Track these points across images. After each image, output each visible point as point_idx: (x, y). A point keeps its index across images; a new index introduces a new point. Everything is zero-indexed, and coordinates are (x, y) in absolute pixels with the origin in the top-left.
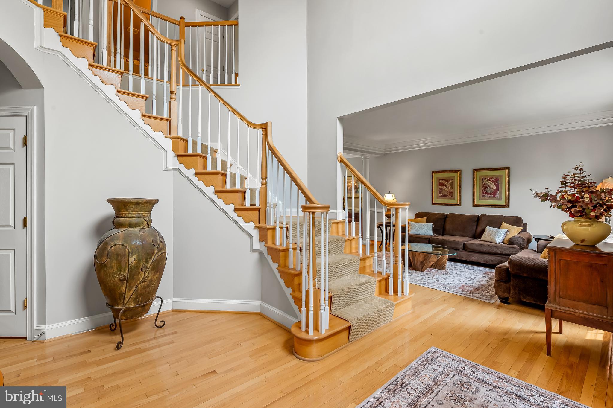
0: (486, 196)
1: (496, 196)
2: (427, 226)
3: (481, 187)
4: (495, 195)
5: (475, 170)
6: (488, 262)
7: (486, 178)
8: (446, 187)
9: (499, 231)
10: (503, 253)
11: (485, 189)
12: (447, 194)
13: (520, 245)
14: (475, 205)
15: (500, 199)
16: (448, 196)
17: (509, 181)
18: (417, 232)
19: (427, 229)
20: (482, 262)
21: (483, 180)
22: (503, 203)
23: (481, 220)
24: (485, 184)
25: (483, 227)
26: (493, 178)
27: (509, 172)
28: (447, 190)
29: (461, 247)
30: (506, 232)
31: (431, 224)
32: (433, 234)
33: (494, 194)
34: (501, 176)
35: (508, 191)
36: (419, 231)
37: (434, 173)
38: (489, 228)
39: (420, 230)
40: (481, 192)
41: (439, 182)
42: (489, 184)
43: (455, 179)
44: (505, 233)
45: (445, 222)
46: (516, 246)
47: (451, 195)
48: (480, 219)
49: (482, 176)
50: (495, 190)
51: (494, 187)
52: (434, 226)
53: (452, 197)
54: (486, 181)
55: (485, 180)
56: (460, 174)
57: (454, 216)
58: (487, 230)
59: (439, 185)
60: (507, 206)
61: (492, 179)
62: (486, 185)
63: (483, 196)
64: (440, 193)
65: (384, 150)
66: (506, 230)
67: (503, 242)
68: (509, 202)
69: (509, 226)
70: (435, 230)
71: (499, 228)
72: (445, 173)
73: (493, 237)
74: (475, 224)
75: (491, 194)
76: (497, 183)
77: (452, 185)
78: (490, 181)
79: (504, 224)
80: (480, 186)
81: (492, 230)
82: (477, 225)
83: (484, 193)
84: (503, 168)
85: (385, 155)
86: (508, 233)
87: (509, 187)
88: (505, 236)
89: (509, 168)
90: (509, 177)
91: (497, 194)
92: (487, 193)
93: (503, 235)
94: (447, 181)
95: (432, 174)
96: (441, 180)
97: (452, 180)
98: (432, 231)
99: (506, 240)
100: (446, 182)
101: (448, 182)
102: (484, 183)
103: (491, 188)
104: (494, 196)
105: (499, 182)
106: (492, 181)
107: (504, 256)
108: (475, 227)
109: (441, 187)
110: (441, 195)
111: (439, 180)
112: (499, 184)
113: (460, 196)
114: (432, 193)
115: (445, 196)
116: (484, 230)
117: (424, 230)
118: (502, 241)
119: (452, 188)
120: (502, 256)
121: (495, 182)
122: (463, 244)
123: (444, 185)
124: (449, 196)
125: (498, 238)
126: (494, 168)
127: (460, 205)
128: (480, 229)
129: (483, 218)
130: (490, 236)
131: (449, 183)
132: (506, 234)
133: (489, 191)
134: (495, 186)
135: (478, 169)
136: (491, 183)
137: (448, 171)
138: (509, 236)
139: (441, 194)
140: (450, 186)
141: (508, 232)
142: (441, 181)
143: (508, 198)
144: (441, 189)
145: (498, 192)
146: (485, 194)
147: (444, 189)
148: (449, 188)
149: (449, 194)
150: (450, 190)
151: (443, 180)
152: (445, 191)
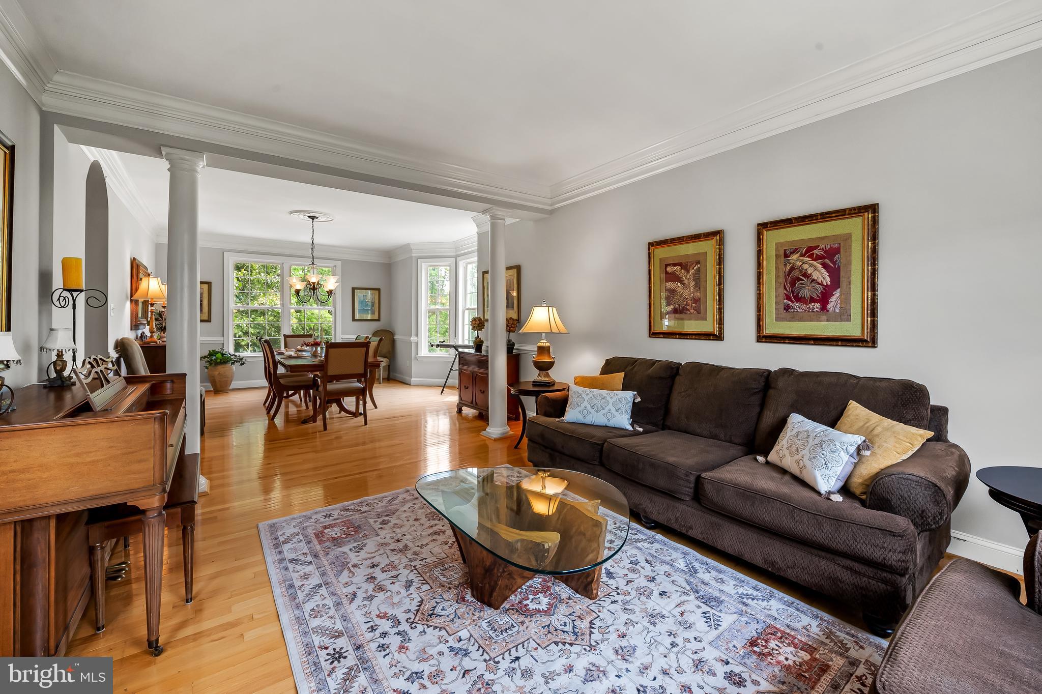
0: (797, 305)
1: (829, 306)
2: (615, 399)
3: (782, 280)
4: (827, 303)
5: (763, 226)
6: (779, 569)
7: (796, 249)
8: (684, 284)
9: (832, 441)
10: (842, 547)
11: (793, 284)
12: (687, 304)
13: (922, 514)
14: (762, 338)
15: (844, 315)
16: (689, 310)
17: (875, 251)
18: (585, 417)
19: (613, 410)
20: (758, 561)
21: (786, 256)
22: (853, 329)
23: (774, 388)
24: (792, 269)
25: (780, 413)
26: (818, 246)
27: (875, 221)
28: (687, 292)
29: (687, 490)
30: (859, 450)
31: (629, 395)
32: (632, 425)
33: (824, 299)
34: (848, 237)
35: (874, 288)
36: (590, 413)
37: (653, 246)
38: (796, 420)
39: (592, 410)
40: (782, 296)
41: (667, 273)
42: (806, 266)
43: (705, 259)
44: (852, 449)
45: (671, 388)
46: (901, 522)
47: (697, 308)
48: (773, 385)
49: (782, 244)
50: (827, 286)
51: (822, 276)
52: (638, 400)
53: (699, 313)
54: (798, 260)
55: (795, 257)
56: (721, 243)
57: (697, 369)
58: (789, 429)
59: (667, 281)
60: (870, 341)
61: (816, 252)
62: (796, 273)
63: (787, 308)
64: (668, 302)
65: (549, 201)
66: (859, 439)
67: (845, 490)
68: (874, 326)
69: (875, 417)
70: (637, 413)
71: (833, 424)
72: (680, 243)
73: (808, 463)
74: (756, 400)
75: (812, 300)
76: (834, 263)
77: (699, 280)
78: (811, 256)
79: (855, 410)
80: (777, 277)
81: (807, 431)
82: (763, 405)
83: (788, 298)
84: (854, 209)
85: (551, 212)
86: (867, 453)
87: (874, 273)
88: (856, 465)
89: (873, 208)
90: (874, 237)
91: (833, 299)
92: (798, 299)
93: (846, 458)
94: (685, 267)
95: (649, 249)
96: (669, 265)
97: (698, 262)
98: (628, 416)
99: (857, 480)
100: (683, 271)
101: (688, 271)
102: (789, 267)
103: (813, 280)
104: (824, 308)
105: (840, 258)
106: (817, 258)
107: (849, 563)
108: (757, 410)
109: (670, 285)
110: (671, 308)
111: (667, 265)
112: (839, 267)
113: (721, 311)
114: (650, 304)
115: (680, 311)
116: (781, 424)
117: (603, 412)
118: (840, 484)
119: (698, 286)
120: (837, 558)
121: (827, 261)
122: (692, 479)
123: (679, 279)
124: (692, 311)
125: (826, 472)
126: (822, 214)
127: (719, 337)
128: (768, 419)
129: (781, 383)
130: (797, 457)
131: (692, 271)
132: (858, 454)
133: (806, 291)
134: (826, 274)
135: (771, 223)
136: (811, 265)
137: (687, 237)
138: (874, 464)
139: (671, 305)
140: (694, 281)
141: (868, 448)
142: (669, 269)
143: (874, 313)
144: (671, 291)
145: (837, 294)
146: (793, 302)
147: (679, 290)
148: (692, 288)
149: (692, 306)
150: (693, 292)
151: (675, 265)
152: (681, 295)
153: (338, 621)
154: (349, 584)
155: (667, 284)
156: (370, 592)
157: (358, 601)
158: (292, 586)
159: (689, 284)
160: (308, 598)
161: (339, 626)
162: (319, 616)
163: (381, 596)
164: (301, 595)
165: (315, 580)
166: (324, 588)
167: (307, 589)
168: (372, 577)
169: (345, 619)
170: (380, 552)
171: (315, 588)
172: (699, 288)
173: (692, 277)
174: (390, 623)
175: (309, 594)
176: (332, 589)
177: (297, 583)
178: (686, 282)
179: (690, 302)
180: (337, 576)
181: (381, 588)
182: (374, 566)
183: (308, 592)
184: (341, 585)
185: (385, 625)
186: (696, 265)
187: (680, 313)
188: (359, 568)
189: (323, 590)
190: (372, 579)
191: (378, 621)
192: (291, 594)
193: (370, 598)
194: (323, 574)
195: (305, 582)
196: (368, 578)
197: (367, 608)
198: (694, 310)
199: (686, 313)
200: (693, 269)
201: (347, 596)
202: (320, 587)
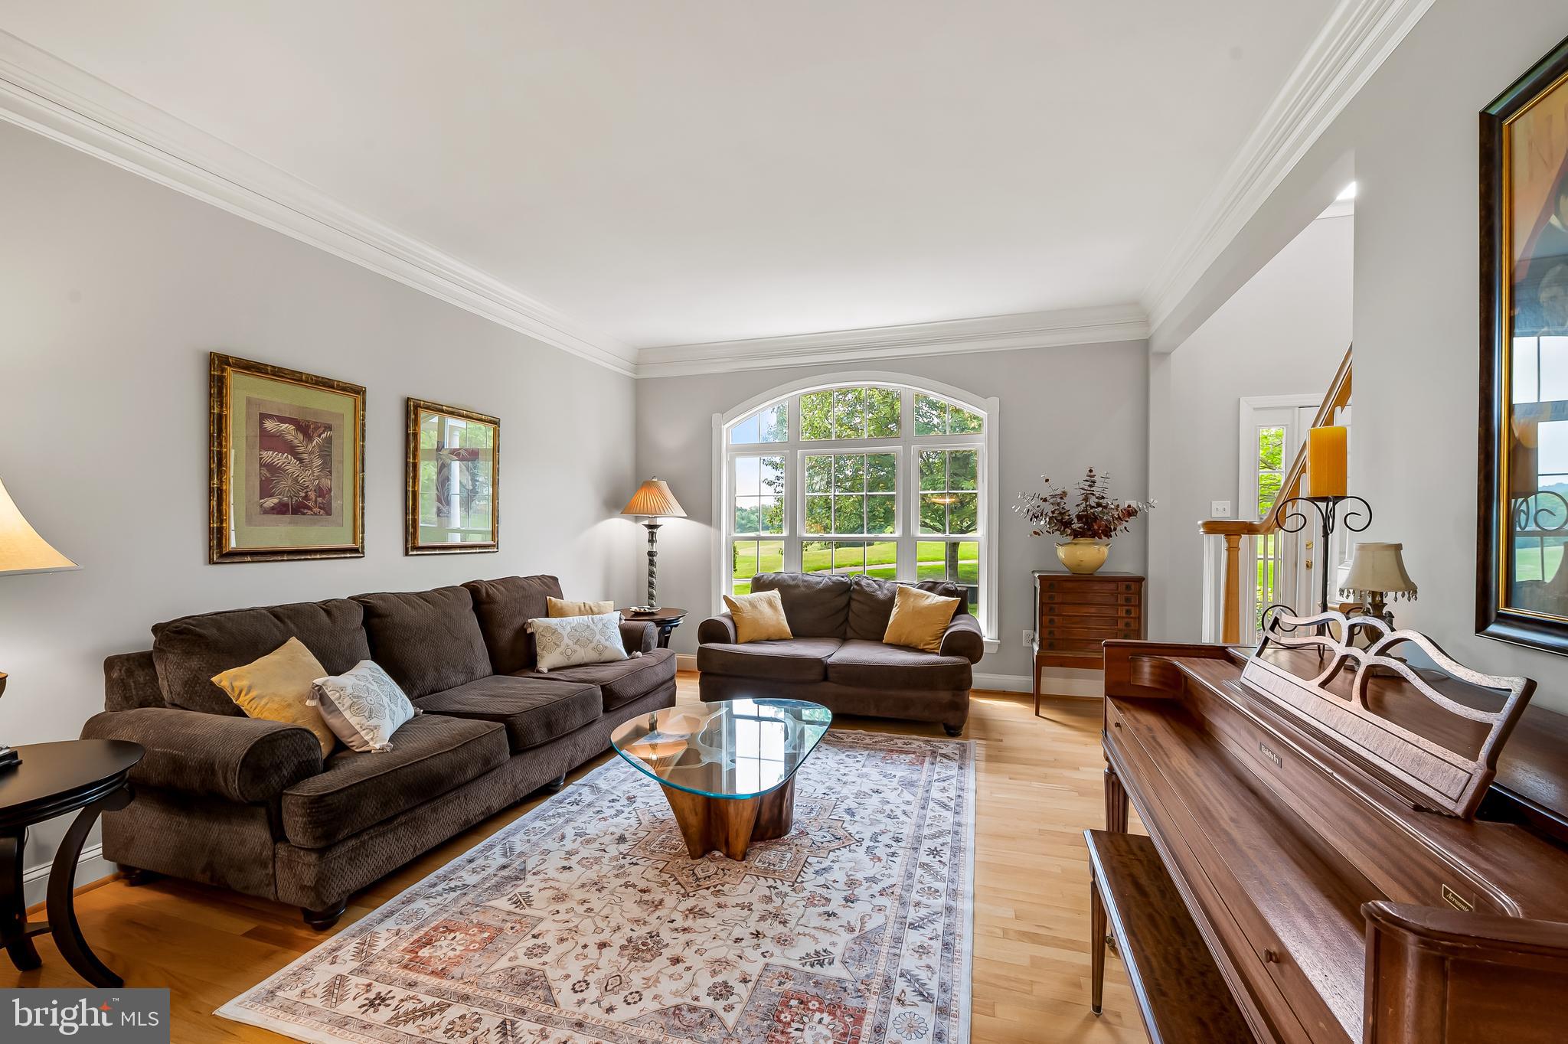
5: (416, 404)
8: (301, 460)
11: (443, 484)
12: (306, 497)
16: (310, 509)
24: (443, 466)
28: (307, 474)
37: (219, 363)
41: (262, 430)
50: (470, 490)
56: (364, 407)
59: (263, 447)
60: (496, 546)
61: (462, 452)
62: (446, 472)
63: (439, 512)
64: (266, 491)
68: (498, 532)
77: (326, 453)
78: (458, 456)
83: (439, 500)
94: (303, 429)
96: (270, 417)
97: (327, 427)
100: (301, 436)
101: (308, 437)
106: (463, 459)
109: (268, 455)
110: (271, 502)
111: (263, 417)
115: (292, 509)
119: (323, 465)
123: (290, 450)
124: (316, 510)
131: (315, 442)
139: (271, 496)
140: (320, 456)
142: (270, 425)
143: (498, 520)
144: (271, 468)
146: (443, 505)
147: (290, 469)
148: (316, 470)
149: (316, 501)
150: (318, 478)
151: (282, 420)
152: (296, 480)
153: (917, 877)
154: (878, 908)
155: (265, 454)
156: (865, 885)
157: (887, 882)
158: (947, 946)
159: (311, 461)
160: (934, 917)
161: (919, 871)
162: (933, 889)
163: (859, 876)
164: (939, 927)
165: (913, 938)
166: (909, 920)
167: (928, 931)
168: (847, 901)
169: (910, 876)
170: (801, 929)
171: (918, 926)
172: (330, 472)
173: (317, 450)
174: (876, 851)
175: (930, 921)
176: (902, 913)
177: (937, 945)
178: (305, 456)
179: (312, 495)
180: (882, 928)
181: (852, 883)
182: (829, 915)
183: (929, 924)
184: (887, 913)
185: (881, 852)
186: (324, 432)
187: (292, 514)
188: (849, 922)
189: (912, 915)
190: (849, 900)
191: (884, 857)
192: (951, 934)
193: (873, 880)
194: (898, 941)
195: (927, 942)
196: (852, 902)
197: (883, 872)
198: (320, 508)
199: (304, 514)
200: (319, 436)
201: (893, 893)
202: (913, 924)
